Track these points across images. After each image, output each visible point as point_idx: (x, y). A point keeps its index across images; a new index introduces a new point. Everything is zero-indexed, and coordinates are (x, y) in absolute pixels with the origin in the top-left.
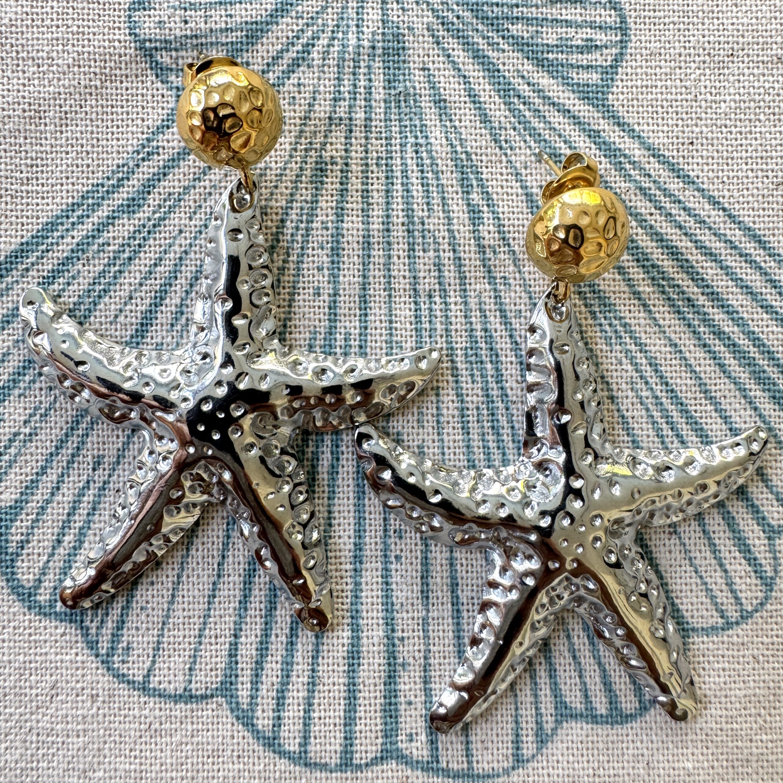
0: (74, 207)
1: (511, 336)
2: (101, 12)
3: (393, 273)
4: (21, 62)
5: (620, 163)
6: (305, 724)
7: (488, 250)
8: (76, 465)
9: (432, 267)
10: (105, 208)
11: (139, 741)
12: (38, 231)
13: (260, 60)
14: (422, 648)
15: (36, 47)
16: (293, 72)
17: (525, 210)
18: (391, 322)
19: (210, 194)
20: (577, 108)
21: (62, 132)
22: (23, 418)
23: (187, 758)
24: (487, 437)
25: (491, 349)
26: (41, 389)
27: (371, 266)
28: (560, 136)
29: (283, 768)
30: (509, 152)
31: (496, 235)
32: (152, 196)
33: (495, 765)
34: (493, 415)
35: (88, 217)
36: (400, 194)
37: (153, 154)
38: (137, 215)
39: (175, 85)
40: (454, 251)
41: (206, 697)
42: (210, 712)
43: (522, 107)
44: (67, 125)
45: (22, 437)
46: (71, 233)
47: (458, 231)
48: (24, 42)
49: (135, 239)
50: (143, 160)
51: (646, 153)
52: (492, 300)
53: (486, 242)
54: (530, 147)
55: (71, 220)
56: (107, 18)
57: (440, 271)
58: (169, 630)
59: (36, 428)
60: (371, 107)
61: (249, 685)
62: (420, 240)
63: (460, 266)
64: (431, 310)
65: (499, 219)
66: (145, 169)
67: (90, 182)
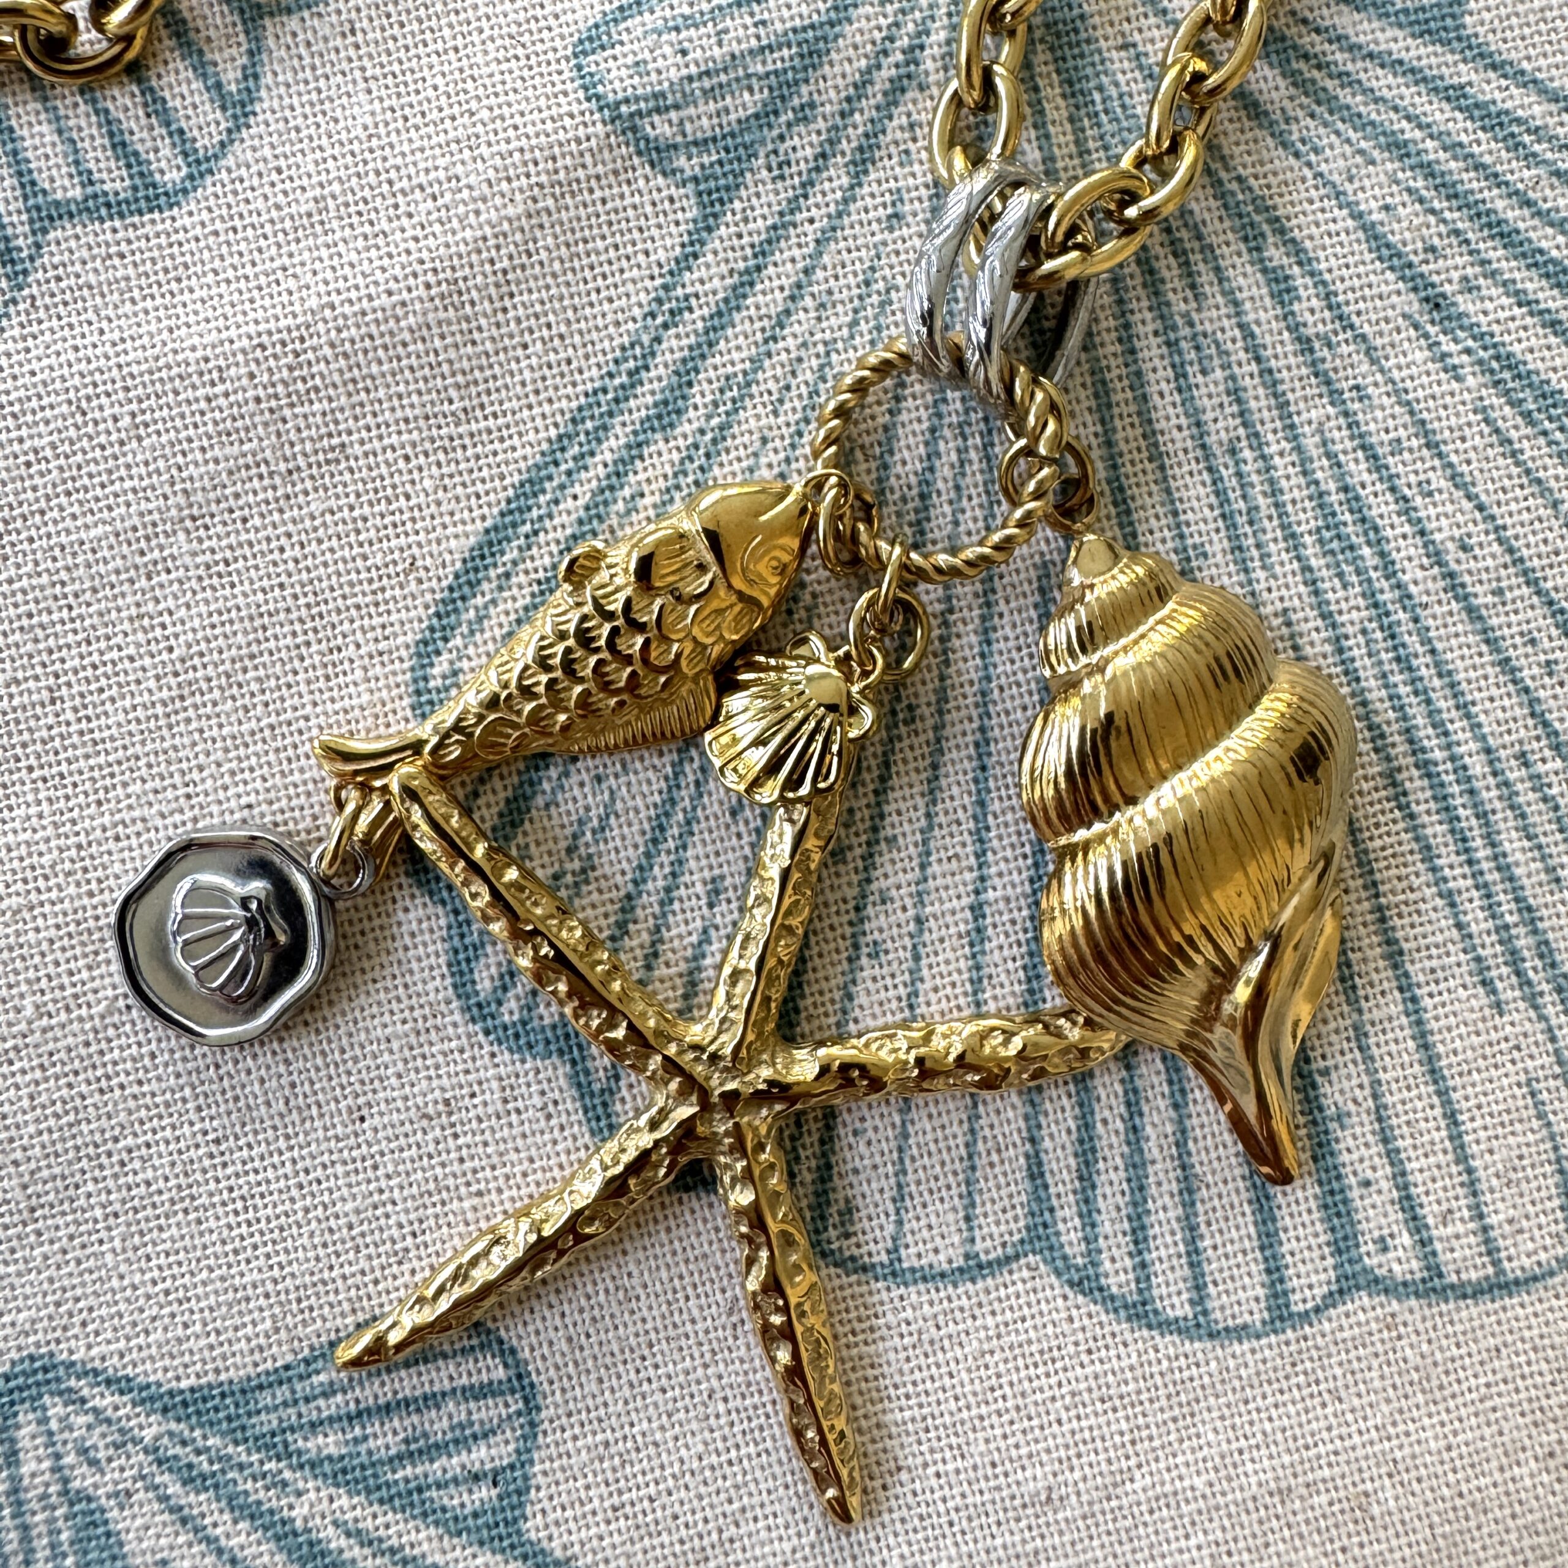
0: (562, 442)
1: (1393, 489)
2: (526, 73)
3: (1157, 427)
4: (400, 199)
5: (1513, 135)
6: (1191, 1265)
7: (1317, 345)
8: (676, 906)
9: (1226, 400)
10: (618, 430)
11: (906, 1367)
12: (509, 501)
13: (832, 94)
14: (1365, 1079)
15: (422, 165)
16: (896, 103)
17: (1368, 257)
18: (1175, 514)
19: (800, 360)
20: (1413, 53)
21: (505, 310)
22: (563, 844)
23: (999, 1376)
24: (1392, 679)
25: (1363, 520)
26: (582, 784)
27: (1118, 423)
28: (1396, 109)
29: (1171, 1351)
30: (1313, 157)
31: (1327, 314)
32: (696, 389)
33: (1543, 1256)
34: (1393, 637)
35: (592, 454)
36: (1138, 281)
37: (681, 311)
38: (678, 431)
39: (688, 173)
40: (1258, 360)
41: (1008, 1260)
42: (1020, 1286)
43: (1316, 74)
44: (512, 295)
45: (569, 879)
46: (569, 491)
47: (1258, 323)
48: (399, 161)
49: (685, 474)
50: (666, 326)
51: (1554, 108)
52: (1345, 433)
53: (1310, 331)
54: (1348, 141)
55: (563, 467)
56: (538, 81)
57: (1239, 401)
58: (913, 1159)
59: (590, 857)
60: (1047, 136)
61: (1077, 1221)
62: (1193, 355)
63: (1275, 384)
64: (1239, 475)
65: (1324, 283)
66: (674, 343)
67: (580, 388)
